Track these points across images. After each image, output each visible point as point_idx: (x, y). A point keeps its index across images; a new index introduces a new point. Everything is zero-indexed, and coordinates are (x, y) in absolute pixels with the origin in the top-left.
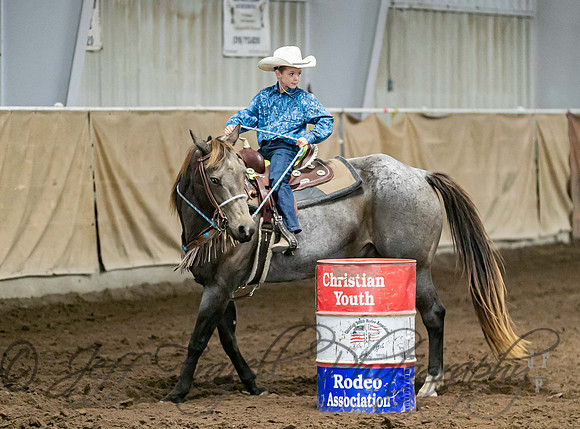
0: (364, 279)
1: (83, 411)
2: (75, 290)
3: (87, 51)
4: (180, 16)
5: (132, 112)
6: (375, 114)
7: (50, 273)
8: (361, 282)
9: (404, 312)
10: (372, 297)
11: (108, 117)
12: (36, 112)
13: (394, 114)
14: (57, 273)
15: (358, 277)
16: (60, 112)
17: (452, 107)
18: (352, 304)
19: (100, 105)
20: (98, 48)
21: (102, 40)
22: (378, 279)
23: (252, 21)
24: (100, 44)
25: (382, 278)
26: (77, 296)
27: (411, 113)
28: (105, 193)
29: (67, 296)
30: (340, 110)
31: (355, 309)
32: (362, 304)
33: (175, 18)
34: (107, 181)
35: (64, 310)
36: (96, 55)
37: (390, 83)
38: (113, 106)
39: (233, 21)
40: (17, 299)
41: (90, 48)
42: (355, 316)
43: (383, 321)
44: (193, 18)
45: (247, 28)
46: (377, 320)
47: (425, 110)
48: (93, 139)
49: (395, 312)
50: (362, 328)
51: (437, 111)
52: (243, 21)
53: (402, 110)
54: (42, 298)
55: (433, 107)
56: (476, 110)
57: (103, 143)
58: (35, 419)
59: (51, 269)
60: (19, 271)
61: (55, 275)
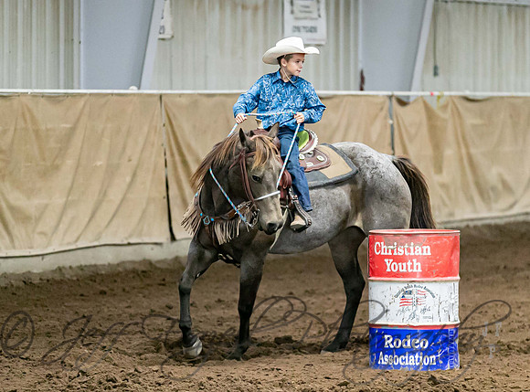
0: (412, 248)
1: (155, 368)
2: (147, 258)
3: (160, 39)
4: (244, 7)
5: (201, 95)
6: (422, 97)
7: (126, 242)
8: (409, 250)
9: (449, 278)
10: (419, 264)
11: (178, 99)
12: (112, 94)
13: (439, 97)
14: (132, 241)
15: (406, 246)
16: (134, 94)
17: (492, 91)
18: (401, 270)
19: (171, 89)
20: (169, 37)
21: (172, 29)
22: (425, 248)
23: (310, 12)
24: (171, 33)
25: (428, 247)
26: (150, 263)
27: (455, 96)
28: (175, 169)
29: (140, 263)
30: (390, 93)
31: (404, 275)
32: (410, 271)
33: (240, 9)
34: (177, 158)
35: (138, 275)
36: (167, 43)
37: (436, 68)
38: (183, 89)
39: (292, 12)
40: (95, 266)
41: (161, 36)
42: (404, 282)
43: (429, 286)
44: (256, 8)
45: (305, 18)
46: (424, 285)
47: (468, 93)
48: (165, 120)
49: (440, 279)
50: (411, 293)
51: (479, 94)
52: (301, 12)
53: (446, 93)
54: (118, 265)
55: (475, 90)
56: (514, 94)
57: (174, 123)
58: (112, 375)
59: (126, 239)
60: (97, 240)
61: (129, 244)
